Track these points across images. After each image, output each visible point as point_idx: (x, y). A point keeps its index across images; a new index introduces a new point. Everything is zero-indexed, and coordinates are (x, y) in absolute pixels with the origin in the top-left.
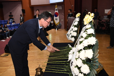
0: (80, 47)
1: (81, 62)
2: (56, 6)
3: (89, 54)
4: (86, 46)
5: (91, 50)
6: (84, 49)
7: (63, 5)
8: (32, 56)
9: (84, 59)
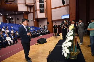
0: (67, 41)
1: (67, 48)
2: (65, 20)
3: (70, 44)
4: (69, 41)
5: (71, 42)
6: (69, 42)
7: (69, 20)
8: (49, 46)
9: (68, 46)
